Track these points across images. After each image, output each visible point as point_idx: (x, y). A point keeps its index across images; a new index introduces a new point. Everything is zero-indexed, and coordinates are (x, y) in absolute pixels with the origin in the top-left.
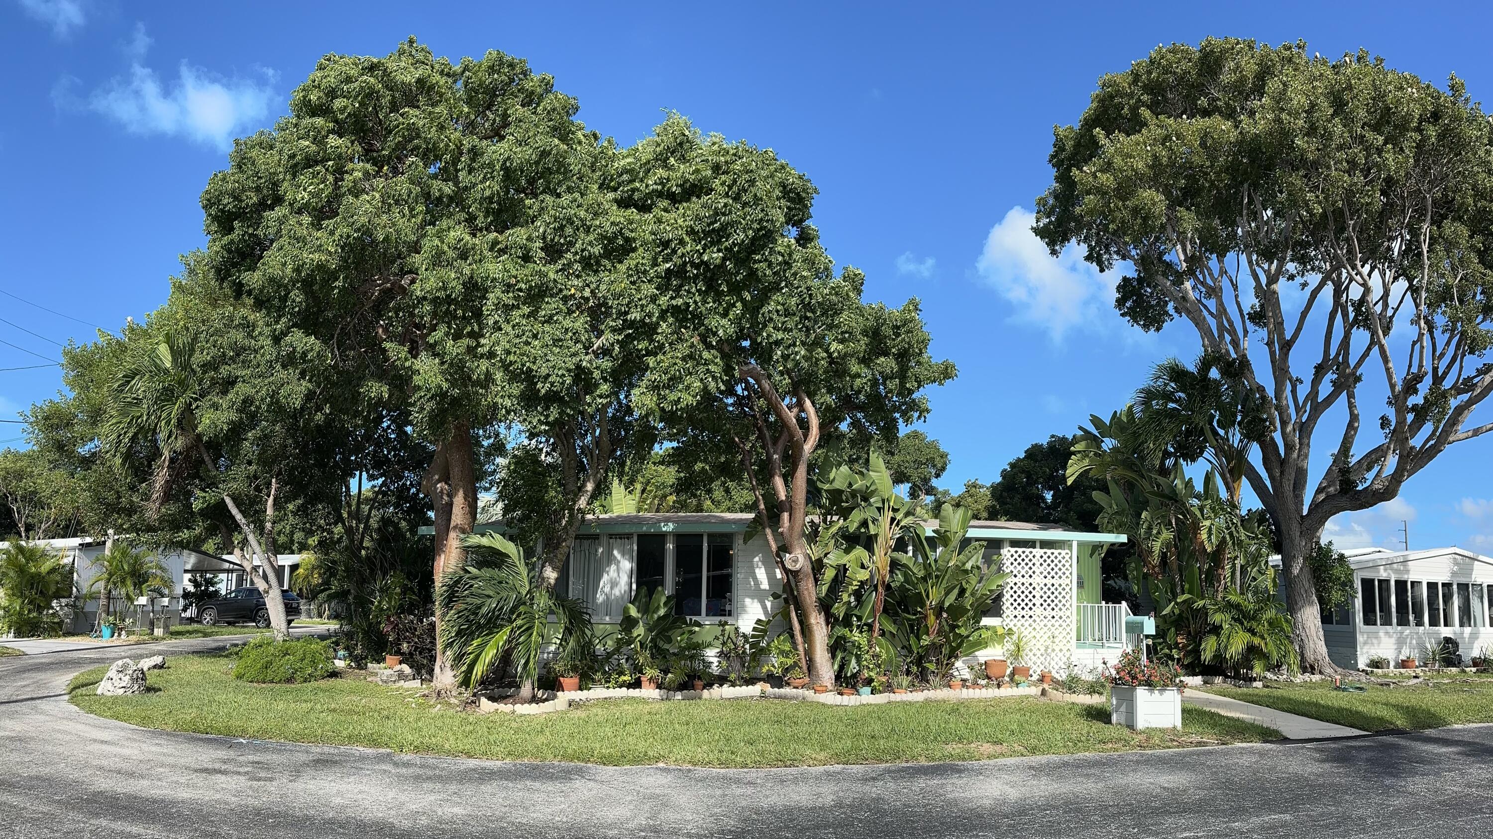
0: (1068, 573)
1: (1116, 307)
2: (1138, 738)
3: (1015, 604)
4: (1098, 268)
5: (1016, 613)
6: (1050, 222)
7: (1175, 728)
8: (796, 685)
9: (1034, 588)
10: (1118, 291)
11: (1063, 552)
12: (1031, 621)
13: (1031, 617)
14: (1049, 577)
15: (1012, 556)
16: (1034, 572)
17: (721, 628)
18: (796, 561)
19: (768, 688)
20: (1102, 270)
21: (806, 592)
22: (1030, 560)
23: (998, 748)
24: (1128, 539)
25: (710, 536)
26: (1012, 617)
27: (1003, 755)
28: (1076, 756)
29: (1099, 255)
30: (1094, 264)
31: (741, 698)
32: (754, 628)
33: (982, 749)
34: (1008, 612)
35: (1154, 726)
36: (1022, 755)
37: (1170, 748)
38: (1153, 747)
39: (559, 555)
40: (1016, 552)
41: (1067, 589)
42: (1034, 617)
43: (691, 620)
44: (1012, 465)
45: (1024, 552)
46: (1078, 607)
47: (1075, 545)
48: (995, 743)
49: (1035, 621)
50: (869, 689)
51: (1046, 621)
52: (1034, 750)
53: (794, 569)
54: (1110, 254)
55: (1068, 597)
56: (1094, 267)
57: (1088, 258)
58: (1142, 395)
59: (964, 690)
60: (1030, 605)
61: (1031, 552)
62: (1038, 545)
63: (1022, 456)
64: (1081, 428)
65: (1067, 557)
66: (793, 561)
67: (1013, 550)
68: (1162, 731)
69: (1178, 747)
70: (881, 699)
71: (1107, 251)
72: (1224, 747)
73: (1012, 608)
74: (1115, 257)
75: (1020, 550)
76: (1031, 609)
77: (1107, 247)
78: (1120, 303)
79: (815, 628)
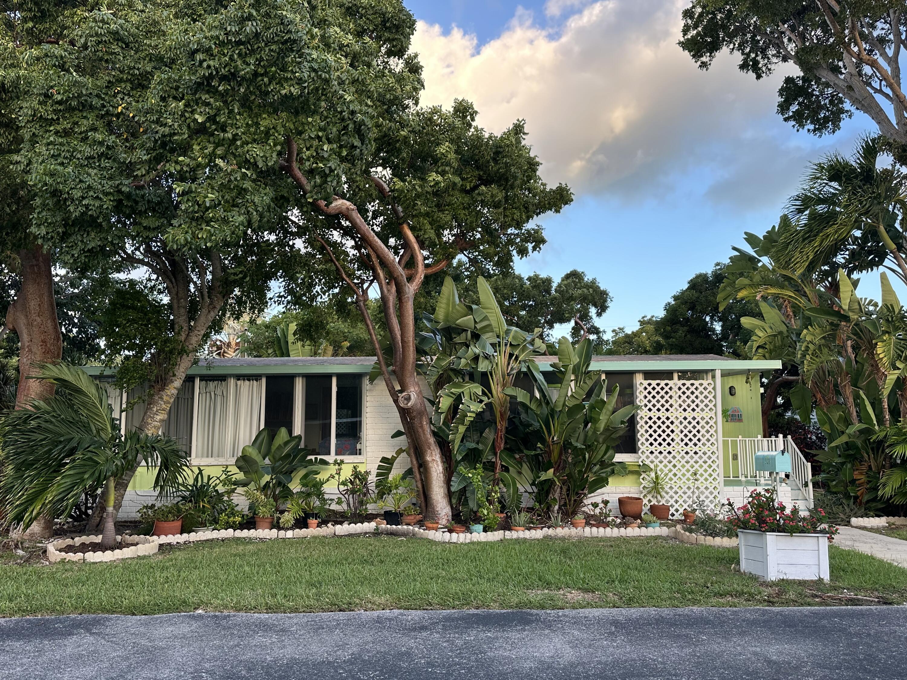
0: (711, 405)
1: (778, 112)
2: (766, 591)
3: (651, 440)
4: (754, 75)
5: (652, 448)
6: (698, 34)
7: (821, 580)
8: (408, 521)
9: (672, 423)
10: (781, 95)
11: (705, 383)
12: (670, 457)
13: (669, 453)
14: (689, 410)
15: (645, 389)
16: (671, 406)
17: (337, 467)
18: (408, 399)
19: (384, 526)
20: (759, 77)
21: (420, 430)
22: (667, 393)
23: (588, 596)
24: (783, 365)
25: (340, 376)
26: (648, 453)
27: (589, 605)
28: (680, 611)
29: (756, 63)
30: (750, 72)
31: (358, 535)
32: (379, 466)
33: (569, 596)
34: (643, 448)
35: (791, 578)
36: (614, 606)
37: (809, 605)
38: (787, 603)
39: (165, 398)
40: (650, 385)
41: (712, 423)
42: (673, 453)
43: (316, 458)
44: (676, 298)
45: (658, 385)
46: (725, 443)
47: (718, 374)
48: (586, 591)
49: (674, 457)
50: (481, 527)
51: (687, 457)
52: (630, 602)
53: (405, 407)
54: (768, 58)
55: (712, 431)
56: (752, 75)
57: (744, 66)
58: (798, 203)
59: (587, 529)
60: (669, 440)
61: (667, 385)
62: (676, 376)
63: (685, 286)
64: (734, 249)
65: (710, 388)
66: (405, 399)
67: (646, 383)
68: (802, 583)
69: (820, 604)
70: (496, 536)
71: (765, 56)
72: (885, 607)
73: (647, 444)
74: (774, 60)
75: (654, 383)
76: (669, 444)
77: (764, 51)
78: (783, 108)
79: (431, 465)
